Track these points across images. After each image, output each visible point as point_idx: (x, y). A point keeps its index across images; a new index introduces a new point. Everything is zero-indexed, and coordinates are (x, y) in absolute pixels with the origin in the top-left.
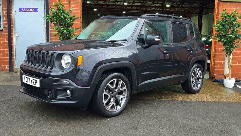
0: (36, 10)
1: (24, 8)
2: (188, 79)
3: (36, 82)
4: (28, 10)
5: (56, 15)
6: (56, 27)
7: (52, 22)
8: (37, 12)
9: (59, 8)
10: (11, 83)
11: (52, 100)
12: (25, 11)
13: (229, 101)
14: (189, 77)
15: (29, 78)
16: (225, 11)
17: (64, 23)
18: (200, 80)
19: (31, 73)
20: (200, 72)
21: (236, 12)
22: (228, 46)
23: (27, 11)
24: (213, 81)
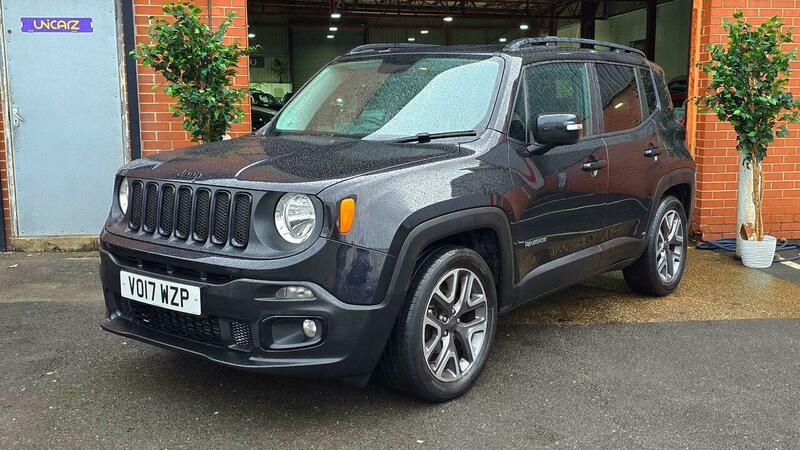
0: (85, 25)
1: (38, 21)
2: (647, 249)
3: (182, 298)
4: (55, 25)
5: (175, 46)
6: (175, 86)
7: (158, 68)
8: (91, 30)
9: (181, 19)
10: (20, 291)
11: (252, 358)
12: (44, 30)
13: (783, 315)
14: (651, 244)
15: (154, 284)
16: (741, 19)
17: (204, 72)
18: (677, 251)
19: (154, 265)
20: (678, 222)
21: (777, 23)
22: (752, 134)
23: (51, 30)
24: (698, 248)
